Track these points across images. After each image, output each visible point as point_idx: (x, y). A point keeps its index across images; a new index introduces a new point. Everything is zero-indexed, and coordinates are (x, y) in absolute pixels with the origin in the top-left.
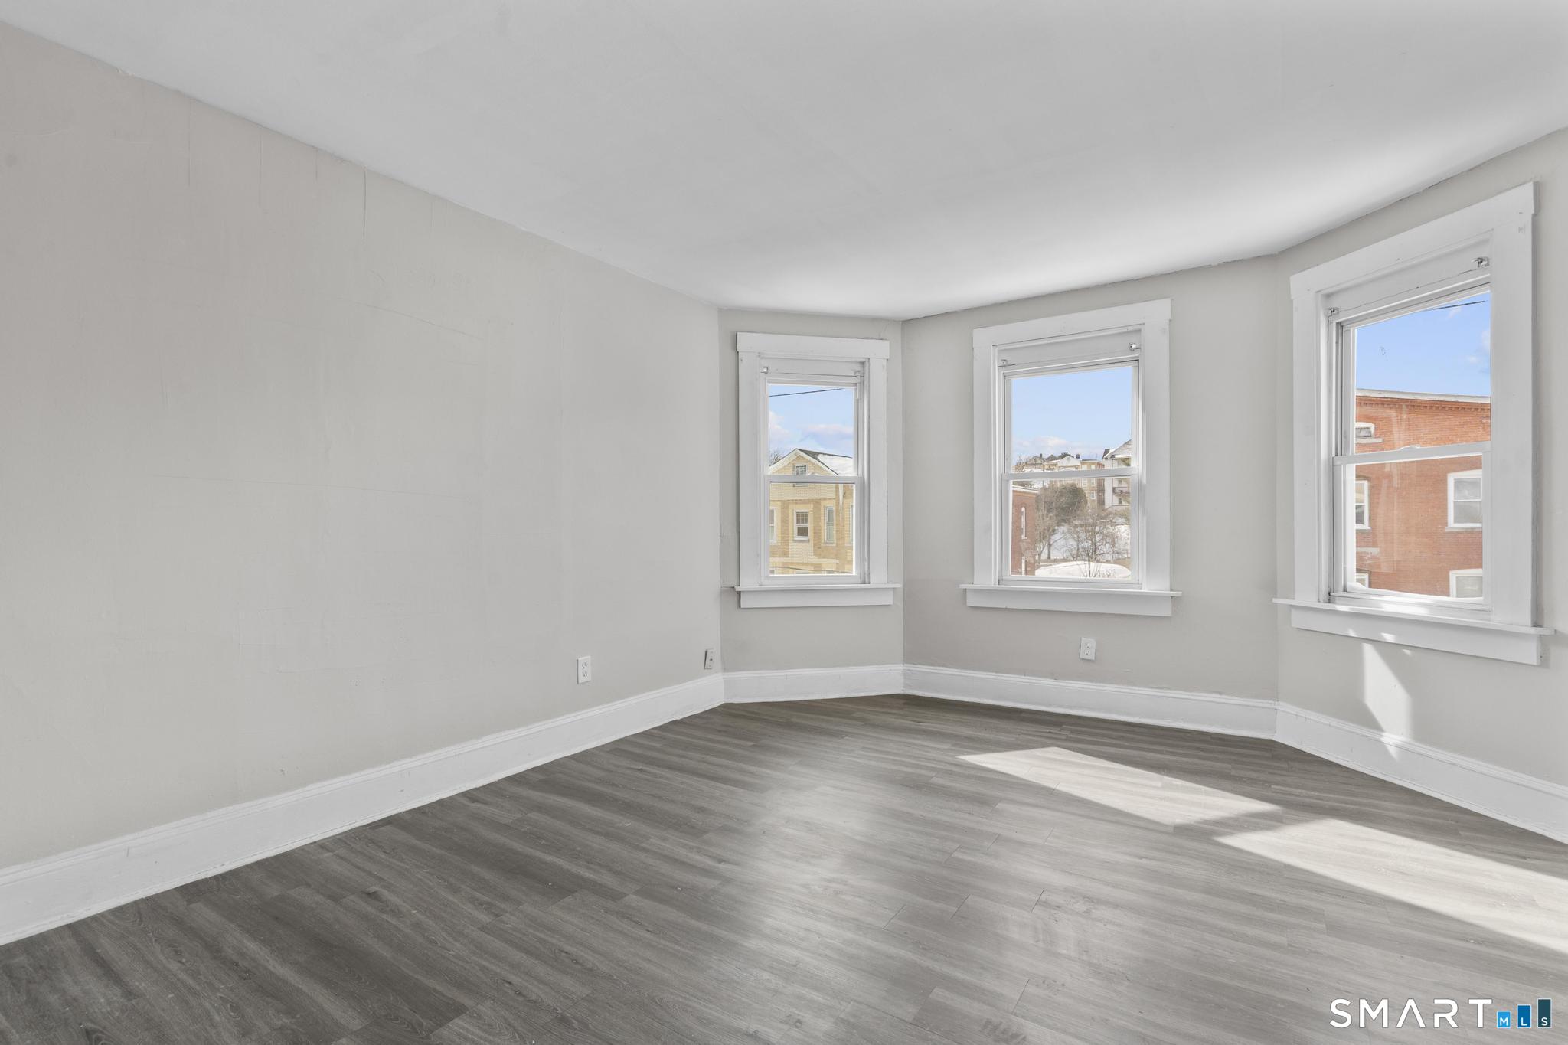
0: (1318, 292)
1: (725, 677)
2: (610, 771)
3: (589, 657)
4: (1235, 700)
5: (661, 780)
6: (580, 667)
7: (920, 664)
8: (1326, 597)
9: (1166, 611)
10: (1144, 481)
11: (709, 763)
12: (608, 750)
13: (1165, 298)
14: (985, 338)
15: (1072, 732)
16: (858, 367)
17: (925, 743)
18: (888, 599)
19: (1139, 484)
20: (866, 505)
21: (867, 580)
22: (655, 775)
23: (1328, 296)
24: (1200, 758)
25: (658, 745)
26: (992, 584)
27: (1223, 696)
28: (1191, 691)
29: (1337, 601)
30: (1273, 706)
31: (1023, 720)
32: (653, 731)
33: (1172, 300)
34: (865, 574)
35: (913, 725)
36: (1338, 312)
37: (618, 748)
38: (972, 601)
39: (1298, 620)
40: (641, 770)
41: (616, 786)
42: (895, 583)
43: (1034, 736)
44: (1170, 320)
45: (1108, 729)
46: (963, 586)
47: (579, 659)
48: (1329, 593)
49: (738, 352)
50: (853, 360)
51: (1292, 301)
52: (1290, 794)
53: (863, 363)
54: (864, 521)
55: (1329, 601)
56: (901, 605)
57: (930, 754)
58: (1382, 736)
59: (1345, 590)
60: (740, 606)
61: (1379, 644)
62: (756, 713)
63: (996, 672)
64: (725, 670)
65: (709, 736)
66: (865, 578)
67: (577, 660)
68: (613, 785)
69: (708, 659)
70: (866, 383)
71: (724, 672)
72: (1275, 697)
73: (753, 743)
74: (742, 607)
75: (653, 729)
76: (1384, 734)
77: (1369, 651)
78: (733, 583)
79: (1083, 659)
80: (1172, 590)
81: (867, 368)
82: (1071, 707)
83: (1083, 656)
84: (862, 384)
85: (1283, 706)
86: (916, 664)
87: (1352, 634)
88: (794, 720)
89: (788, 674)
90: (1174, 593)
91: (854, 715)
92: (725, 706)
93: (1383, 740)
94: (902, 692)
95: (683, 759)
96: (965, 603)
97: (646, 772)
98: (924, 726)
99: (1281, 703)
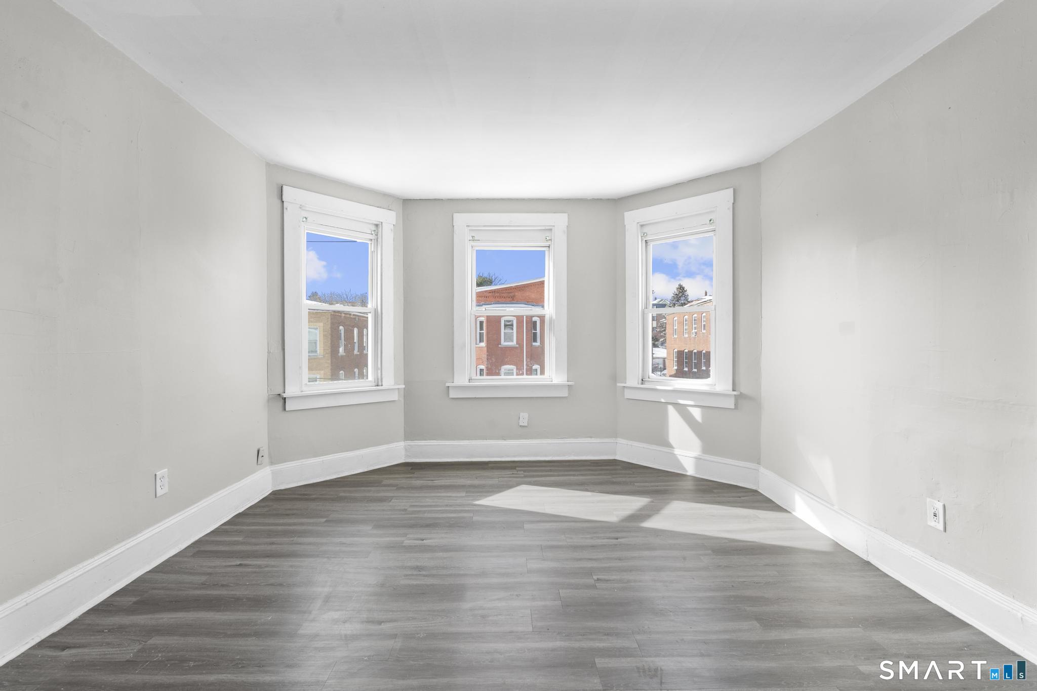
0: (638, 223)
1: (272, 469)
2: (210, 574)
3: (166, 470)
4: (598, 440)
5: (266, 569)
6: (158, 481)
7: (416, 440)
8: (640, 381)
9: (564, 393)
10: (554, 317)
11: (300, 544)
12: (191, 554)
13: (565, 213)
14: (461, 220)
15: (524, 471)
16: (374, 228)
17: (449, 494)
18: (395, 397)
19: (551, 319)
20: (379, 328)
21: (380, 384)
22: (259, 566)
23: (642, 226)
24: (595, 475)
25: (240, 539)
26: (466, 383)
27: (593, 439)
28: (577, 438)
29: (646, 384)
30: (615, 441)
31: (492, 468)
32: (223, 527)
33: (568, 215)
34: (378, 379)
35: (430, 483)
36: (647, 235)
37: (199, 549)
38: (453, 394)
39: (628, 394)
40: (240, 565)
41: (227, 586)
42: (399, 384)
43: (507, 477)
44: (567, 226)
45: (536, 466)
46: (448, 384)
47: (157, 474)
48: (642, 380)
49: (283, 202)
50: (371, 222)
51: (625, 226)
52: (645, 487)
53: (377, 225)
54: (377, 342)
55: (642, 384)
56: (403, 401)
57: (458, 502)
58: (674, 451)
59: (649, 378)
60: (285, 410)
61: (675, 405)
62: (306, 495)
63: (468, 440)
64: (272, 463)
65: (281, 521)
66: (378, 382)
67: (155, 475)
68: (223, 586)
69: (260, 455)
70: (379, 240)
71: (272, 465)
72: (616, 437)
73: (325, 519)
74: (287, 410)
75: (222, 525)
76: (675, 450)
77: (671, 409)
78: (280, 391)
79: (521, 426)
80: (568, 381)
81: (380, 230)
82: (514, 456)
83: (521, 424)
84: (376, 240)
85: (621, 441)
86: (414, 440)
87: (663, 400)
88: (342, 494)
89: (324, 459)
90: (570, 383)
91: (384, 483)
92: (274, 493)
93: (676, 453)
94: (404, 461)
95: (274, 546)
96: (449, 396)
97: (246, 565)
98: (438, 482)
99: (618, 439)
